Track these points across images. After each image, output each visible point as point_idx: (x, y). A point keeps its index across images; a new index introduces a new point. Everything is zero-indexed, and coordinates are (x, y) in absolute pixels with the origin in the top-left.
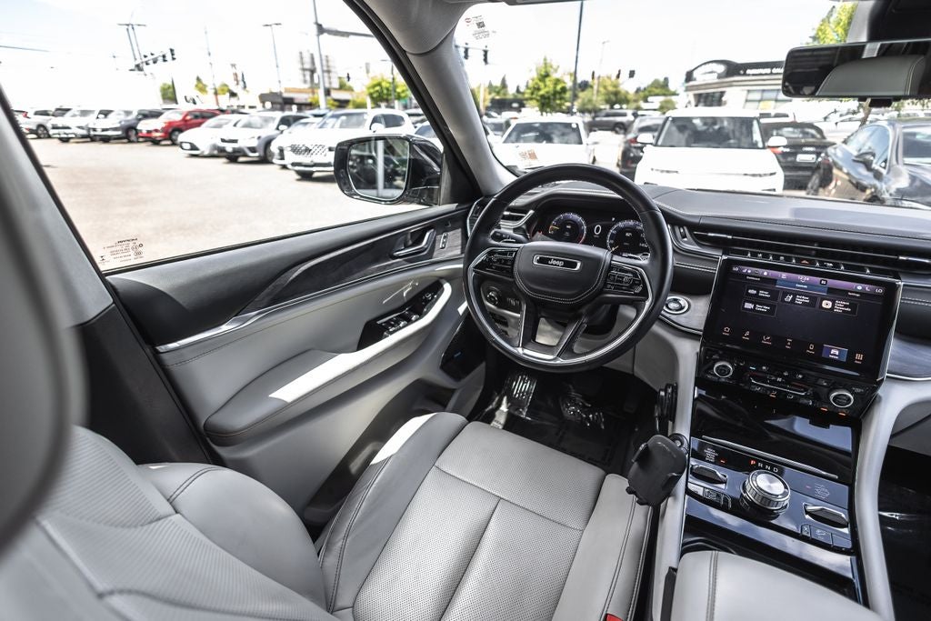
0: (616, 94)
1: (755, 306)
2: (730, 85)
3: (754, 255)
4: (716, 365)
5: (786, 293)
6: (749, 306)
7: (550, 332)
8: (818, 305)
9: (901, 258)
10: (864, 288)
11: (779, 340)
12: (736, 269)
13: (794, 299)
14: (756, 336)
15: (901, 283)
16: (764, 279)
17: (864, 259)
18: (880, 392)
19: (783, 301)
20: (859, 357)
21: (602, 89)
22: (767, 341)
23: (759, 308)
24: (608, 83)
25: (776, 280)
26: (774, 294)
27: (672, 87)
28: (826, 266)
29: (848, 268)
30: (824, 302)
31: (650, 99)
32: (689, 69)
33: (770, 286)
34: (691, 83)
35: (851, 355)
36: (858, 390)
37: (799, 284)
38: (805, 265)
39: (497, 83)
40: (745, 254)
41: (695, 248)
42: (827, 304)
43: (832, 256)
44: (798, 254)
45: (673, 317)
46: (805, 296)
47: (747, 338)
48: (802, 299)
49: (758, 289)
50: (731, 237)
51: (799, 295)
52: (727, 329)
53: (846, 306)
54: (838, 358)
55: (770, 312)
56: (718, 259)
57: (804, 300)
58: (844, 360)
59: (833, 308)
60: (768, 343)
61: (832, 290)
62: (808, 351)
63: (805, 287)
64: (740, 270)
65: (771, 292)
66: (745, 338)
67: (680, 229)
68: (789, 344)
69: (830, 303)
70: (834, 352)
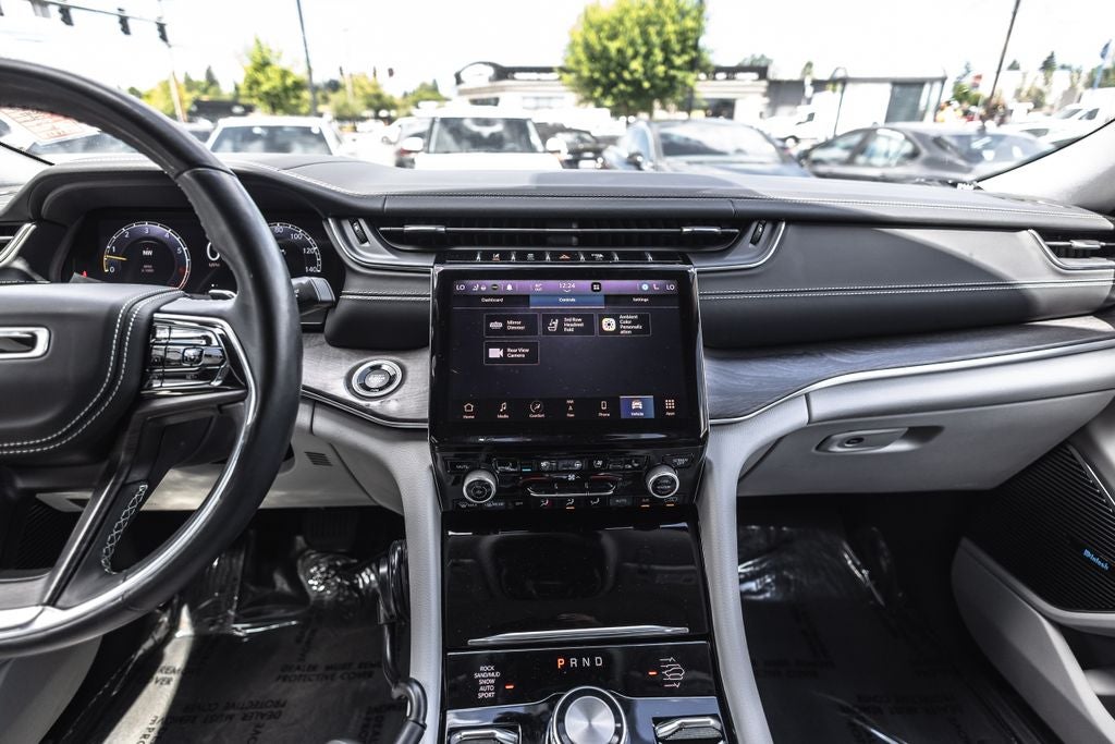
0: (379, 97)
1: (505, 353)
2: (502, 89)
4: (468, 481)
5: (547, 318)
6: (495, 353)
7: (185, 481)
8: (597, 329)
9: (685, 230)
10: (651, 287)
11: (554, 406)
12: (460, 287)
13: (561, 326)
14: (519, 407)
15: (693, 270)
16: (511, 299)
17: (642, 240)
18: (709, 454)
19: (546, 332)
20: (670, 404)
21: (358, 90)
22: (537, 412)
23: (513, 353)
24: (364, 83)
25: (528, 296)
26: (530, 321)
27: (443, 91)
28: (594, 258)
29: (624, 257)
30: (605, 321)
31: (421, 104)
32: (457, 70)
33: (520, 310)
34: (462, 87)
35: (659, 406)
36: (681, 461)
37: (565, 296)
38: (564, 262)
39: (199, 77)
40: (470, 257)
41: (387, 258)
42: (609, 324)
43: (601, 240)
44: (553, 246)
45: (374, 405)
46: (576, 316)
47: (505, 416)
48: (572, 322)
49: (503, 320)
50: (443, 229)
51: (568, 316)
52: (469, 407)
53: (634, 322)
54: (642, 414)
55: (530, 357)
56: (429, 273)
57: (575, 325)
58: (652, 415)
59: (618, 328)
60: (540, 416)
61: (611, 299)
62: (601, 414)
63: (573, 300)
64: (468, 288)
65: (525, 319)
66: (501, 416)
67: (352, 225)
68: (571, 408)
69: (613, 321)
70: (637, 405)
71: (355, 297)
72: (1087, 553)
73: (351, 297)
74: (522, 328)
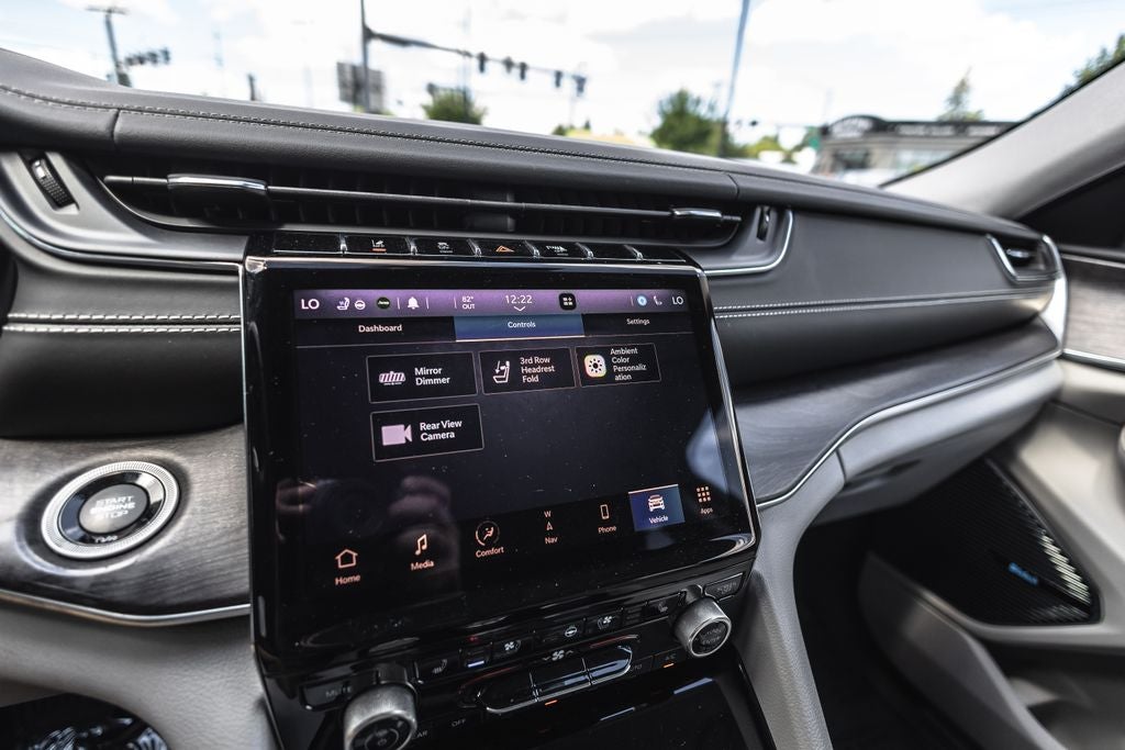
1: (416, 432)
3: (360, 245)
4: (356, 723)
5: (491, 359)
6: (396, 435)
8: (576, 375)
9: (677, 213)
10: (650, 301)
11: (519, 527)
12: (310, 304)
13: (516, 373)
15: (701, 275)
18: (760, 567)
19: (491, 386)
20: (704, 494)
22: (490, 544)
23: (431, 432)
25: (451, 319)
26: (457, 365)
28: (553, 253)
29: (599, 250)
30: (589, 360)
33: (438, 346)
35: (690, 498)
36: (727, 589)
37: (517, 318)
38: (506, 257)
40: (327, 244)
41: (126, 240)
42: (595, 366)
43: (554, 224)
44: (479, 230)
46: (542, 354)
47: (429, 564)
48: (535, 365)
49: (406, 366)
50: (262, 187)
51: (527, 355)
52: (347, 559)
53: (634, 360)
54: (666, 519)
55: (466, 437)
56: (235, 273)
57: (539, 369)
58: (680, 518)
59: (611, 373)
60: (493, 551)
61: (593, 322)
62: (601, 530)
63: (532, 325)
64: (328, 305)
65: (446, 363)
66: (419, 566)
67: (29, 165)
68: (550, 527)
69: (600, 359)
70: (656, 503)
71: (42, 328)
72: (1014, 568)
73: (30, 328)
74: (446, 380)
